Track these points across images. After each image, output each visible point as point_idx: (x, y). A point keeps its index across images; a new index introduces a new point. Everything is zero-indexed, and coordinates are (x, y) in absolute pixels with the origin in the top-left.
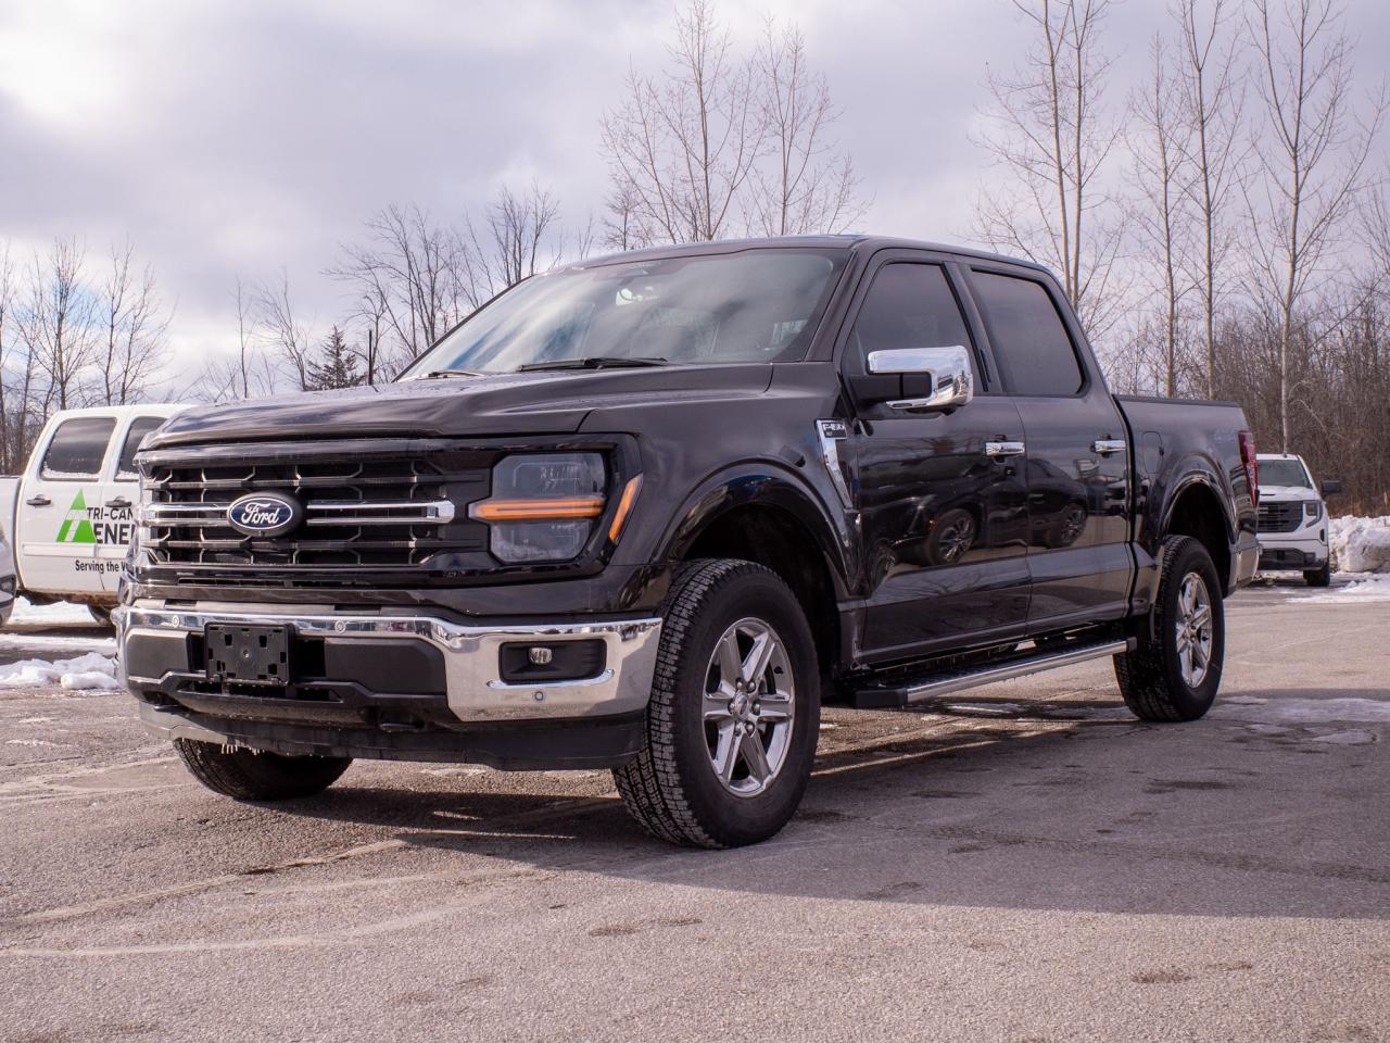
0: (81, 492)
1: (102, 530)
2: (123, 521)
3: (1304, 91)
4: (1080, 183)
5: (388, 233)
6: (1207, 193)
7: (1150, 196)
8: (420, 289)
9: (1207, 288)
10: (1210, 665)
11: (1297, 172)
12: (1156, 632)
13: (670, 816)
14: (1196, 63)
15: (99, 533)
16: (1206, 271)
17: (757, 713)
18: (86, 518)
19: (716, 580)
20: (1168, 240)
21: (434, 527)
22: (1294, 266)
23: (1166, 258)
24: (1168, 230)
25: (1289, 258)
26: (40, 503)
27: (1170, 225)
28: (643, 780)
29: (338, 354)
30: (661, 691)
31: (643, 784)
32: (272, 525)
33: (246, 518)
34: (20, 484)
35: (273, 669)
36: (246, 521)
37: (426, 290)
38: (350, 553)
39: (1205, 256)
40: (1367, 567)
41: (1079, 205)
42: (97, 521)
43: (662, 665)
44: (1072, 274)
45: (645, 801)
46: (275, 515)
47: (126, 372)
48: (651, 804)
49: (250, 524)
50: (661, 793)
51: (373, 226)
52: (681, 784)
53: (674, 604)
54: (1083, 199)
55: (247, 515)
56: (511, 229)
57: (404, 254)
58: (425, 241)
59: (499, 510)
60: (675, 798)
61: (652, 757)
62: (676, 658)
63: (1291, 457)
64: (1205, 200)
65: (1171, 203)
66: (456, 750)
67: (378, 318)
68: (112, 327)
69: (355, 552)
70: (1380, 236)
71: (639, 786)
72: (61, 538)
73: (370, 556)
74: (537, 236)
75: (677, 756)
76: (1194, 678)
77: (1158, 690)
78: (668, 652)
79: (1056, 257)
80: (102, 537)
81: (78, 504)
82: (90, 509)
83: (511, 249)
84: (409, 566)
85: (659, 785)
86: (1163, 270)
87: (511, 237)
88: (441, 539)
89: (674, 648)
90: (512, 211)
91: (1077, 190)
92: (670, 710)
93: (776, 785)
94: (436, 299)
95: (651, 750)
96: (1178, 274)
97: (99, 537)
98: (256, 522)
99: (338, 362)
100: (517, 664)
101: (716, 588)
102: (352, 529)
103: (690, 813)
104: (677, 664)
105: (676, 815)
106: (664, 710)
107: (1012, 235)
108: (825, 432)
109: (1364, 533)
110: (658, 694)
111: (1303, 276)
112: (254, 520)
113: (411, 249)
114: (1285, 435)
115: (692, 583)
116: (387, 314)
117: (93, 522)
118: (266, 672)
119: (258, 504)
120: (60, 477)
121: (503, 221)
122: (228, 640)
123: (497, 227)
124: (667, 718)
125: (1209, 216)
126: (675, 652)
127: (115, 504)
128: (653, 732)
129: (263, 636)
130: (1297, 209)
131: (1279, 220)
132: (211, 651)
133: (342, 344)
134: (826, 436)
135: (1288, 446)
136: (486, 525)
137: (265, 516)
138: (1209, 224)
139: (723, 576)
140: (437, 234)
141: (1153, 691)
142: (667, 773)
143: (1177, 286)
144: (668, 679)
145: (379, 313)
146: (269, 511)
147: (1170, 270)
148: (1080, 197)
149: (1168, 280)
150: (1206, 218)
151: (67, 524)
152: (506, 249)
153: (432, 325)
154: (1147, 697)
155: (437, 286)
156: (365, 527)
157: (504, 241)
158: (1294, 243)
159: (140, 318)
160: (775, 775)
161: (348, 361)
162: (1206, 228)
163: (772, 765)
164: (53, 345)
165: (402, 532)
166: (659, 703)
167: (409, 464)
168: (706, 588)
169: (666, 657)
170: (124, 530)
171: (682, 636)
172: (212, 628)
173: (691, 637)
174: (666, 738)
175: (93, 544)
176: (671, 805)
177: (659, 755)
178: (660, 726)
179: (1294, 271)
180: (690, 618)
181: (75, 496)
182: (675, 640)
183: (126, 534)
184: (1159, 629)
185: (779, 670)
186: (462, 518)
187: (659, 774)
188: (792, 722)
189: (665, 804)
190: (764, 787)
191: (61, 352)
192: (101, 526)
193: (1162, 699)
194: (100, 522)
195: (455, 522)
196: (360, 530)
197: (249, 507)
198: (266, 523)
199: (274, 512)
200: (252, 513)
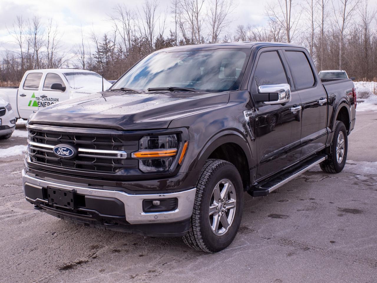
0: (34, 93)
1: (40, 103)
2: (45, 101)
5: (118, 11)
6: (323, 3)
7: (308, 3)
8: (126, 24)
9: (322, 27)
10: (344, 156)
12: (332, 151)
13: (198, 246)
15: (39, 104)
16: (322, 22)
17: (225, 208)
18: (35, 100)
19: (213, 170)
20: (312, 15)
21: (120, 160)
22: (344, 22)
23: (312, 19)
24: (312, 12)
25: (343, 19)
26: (23, 95)
27: (313, 11)
28: (190, 236)
29: (106, 41)
30: (196, 210)
31: (190, 237)
32: (67, 155)
33: (59, 152)
34: (18, 90)
35: (69, 204)
36: (59, 153)
37: (127, 25)
38: (93, 166)
39: (322, 19)
40: (359, 97)
41: (290, 6)
42: (38, 101)
43: (196, 201)
44: (288, 23)
45: (190, 242)
46: (68, 153)
47: (52, 48)
48: (192, 243)
49: (60, 154)
50: (196, 240)
51: (114, 9)
52: (202, 238)
53: (200, 179)
56: (148, 9)
57: (122, 16)
58: (127, 12)
60: (200, 242)
61: (193, 230)
62: (201, 199)
63: (343, 71)
64: (322, 5)
65: (313, 5)
67: (115, 32)
68: (49, 37)
70: (362, 11)
71: (188, 237)
72: (29, 105)
73: (100, 168)
74: (154, 11)
75: (201, 230)
76: (340, 160)
77: (331, 166)
78: (198, 197)
79: (284, 19)
80: (40, 105)
81: (33, 96)
82: (36, 98)
83: (148, 14)
84: (112, 173)
85: (195, 238)
86: (311, 22)
87: (148, 11)
88: (122, 164)
89: (200, 195)
90: (148, 4)
91: (290, 2)
92: (199, 216)
93: (231, 229)
94: (129, 27)
95: (193, 228)
96: (315, 23)
97: (39, 105)
98: (62, 154)
99: (106, 43)
100: (148, 206)
101: (213, 174)
102: (93, 159)
103: (205, 246)
104: (201, 201)
105: (200, 246)
106: (197, 216)
107: (274, 14)
108: (246, 115)
109: (359, 89)
110: (195, 210)
111: (346, 24)
112: (61, 153)
113: (123, 14)
114: (340, 64)
115: (205, 172)
116: (118, 31)
117: (37, 101)
118: (67, 204)
119: (62, 148)
120: (28, 89)
121: (146, 7)
122: (54, 192)
123: (145, 9)
124: (198, 219)
125: (323, 9)
126: (200, 197)
127: (43, 97)
128: (193, 223)
129: (65, 193)
130: (345, 7)
131: (341, 10)
132: (49, 195)
133: (107, 38)
134: (246, 116)
135: (341, 67)
136: (137, 160)
137: (65, 152)
138: (323, 11)
139: (215, 169)
140: (130, 11)
141: (329, 166)
142: (198, 235)
143: (314, 27)
144: (198, 206)
145: (116, 30)
147: (313, 22)
148: (291, 4)
149: (312, 25)
151: (31, 102)
152: (147, 14)
153: (129, 33)
154: (327, 167)
155: (130, 24)
157: (146, 12)
158: (344, 16)
159: (55, 35)
160: (230, 226)
161: (109, 42)
162: (322, 12)
163: (229, 223)
164: (34, 41)
165: (110, 161)
166: (195, 214)
167: (111, 139)
168: (210, 174)
169: (197, 199)
170: (46, 104)
171: (202, 191)
172: (49, 188)
173: (205, 191)
174: (198, 225)
175: (38, 107)
176: (199, 244)
177: (195, 230)
178: (195, 221)
179: (344, 23)
180: (205, 185)
181: (32, 94)
182: (200, 192)
183: (46, 105)
184: (332, 149)
185: (231, 192)
186: (129, 158)
187: (195, 235)
188: (235, 208)
189: (197, 244)
190: (227, 230)
191: (36, 43)
192: (39, 102)
193: (332, 168)
194: (39, 101)
195: (127, 159)
196: (96, 159)
197: (60, 149)
198: (65, 155)
199: (68, 151)
200: (61, 151)
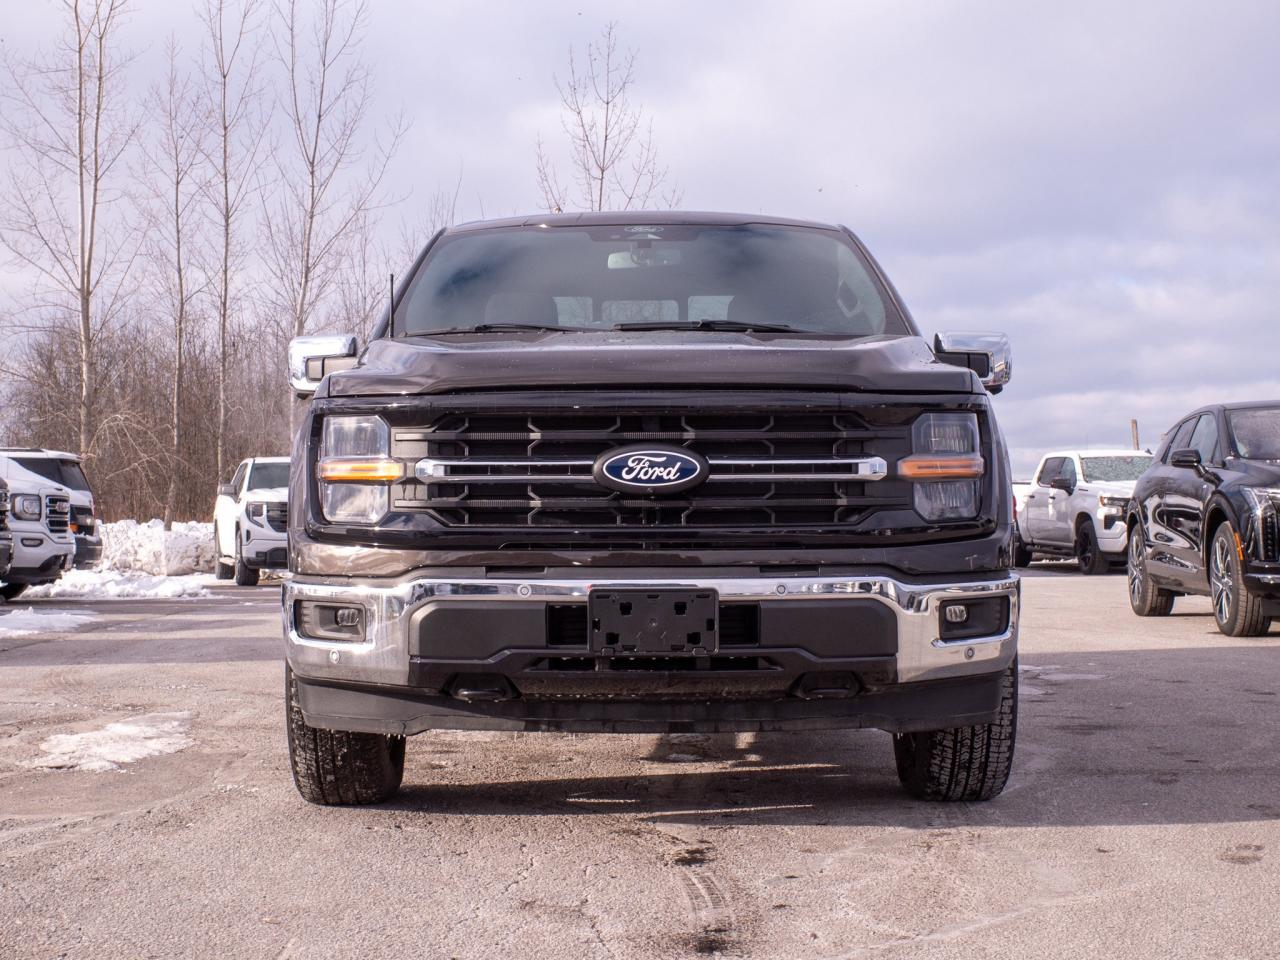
3: (323, 108)
4: (96, 176)
6: (226, 197)
7: (159, 196)
9: (223, 289)
11: (313, 187)
14: (221, 67)
21: (862, 484)
23: (175, 257)
27: (181, 226)
32: (669, 480)
33: (628, 473)
35: (693, 638)
36: (629, 477)
38: (764, 512)
39: (222, 259)
41: (95, 198)
46: (674, 471)
49: (636, 480)
54: (98, 193)
55: (631, 470)
59: (920, 468)
64: (223, 204)
65: (182, 203)
66: (850, 716)
69: (769, 511)
73: (786, 514)
84: (836, 525)
86: (173, 272)
88: (870, 497)
98: (644, 478)
112: (641, 476)
118: (684, 641)
119: (646, 458)
122: (626, 609)
125: (227, 221)
129: (680, 602)
130: (311, 222)
132: (596, 622)
136: (908, 483)
137: (658, 471)
143: (187, 286)
146: (665, 465)
147: (178, 272)
149: (178, 281)
150: (223, 223)
156: (778, 483)
158: (308, 255)
162: (224, 232)
165: (828, 489)
167: (831, 418)
172: (599, 597)
186: (892, 477)
195: (886, 479)
196: (773, 487)
197: (633, 461)
198: (660, 479)
199: (673, 467)
200: (642, 468)
